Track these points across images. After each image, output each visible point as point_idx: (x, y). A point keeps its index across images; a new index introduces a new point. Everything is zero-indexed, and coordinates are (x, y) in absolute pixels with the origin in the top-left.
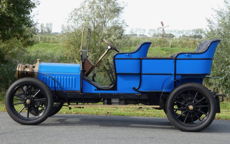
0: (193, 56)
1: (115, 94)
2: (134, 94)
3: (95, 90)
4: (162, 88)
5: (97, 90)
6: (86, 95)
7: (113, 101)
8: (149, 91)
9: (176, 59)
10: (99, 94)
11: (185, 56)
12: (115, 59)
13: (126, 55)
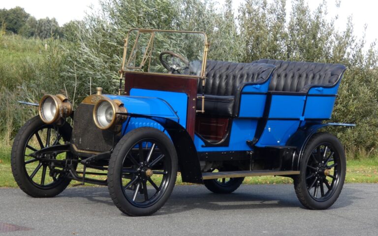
1: (224, 152)
3: (203, 146)
5: (205, 146)
8: (264, 146)
9: (307, 95)
11: (317, 90)
12: (242, 93)
13: (255, 88)
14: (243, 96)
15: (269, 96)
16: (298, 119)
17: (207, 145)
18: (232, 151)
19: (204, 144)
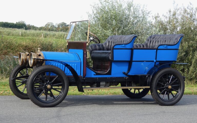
0: (169, 47)
1: (109, 77)
2: (123, 78)
3: (94, 75)
4: (145, 73)
5: (96, 75)
6: (86, 79)
7: (101, 83)
8: (133, 75)
9: (157, 49)
10: (97, 78)
11: (164, 47)
12: (113, 49)
13: (122, 46)
14: (114, 50)
15: (132, 50)
16: (153, 61)
17: (97, 74)
18: (114, 77)
19: (95, 74)
